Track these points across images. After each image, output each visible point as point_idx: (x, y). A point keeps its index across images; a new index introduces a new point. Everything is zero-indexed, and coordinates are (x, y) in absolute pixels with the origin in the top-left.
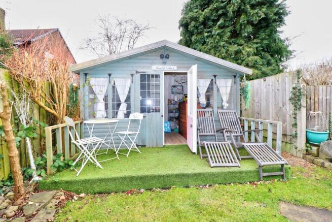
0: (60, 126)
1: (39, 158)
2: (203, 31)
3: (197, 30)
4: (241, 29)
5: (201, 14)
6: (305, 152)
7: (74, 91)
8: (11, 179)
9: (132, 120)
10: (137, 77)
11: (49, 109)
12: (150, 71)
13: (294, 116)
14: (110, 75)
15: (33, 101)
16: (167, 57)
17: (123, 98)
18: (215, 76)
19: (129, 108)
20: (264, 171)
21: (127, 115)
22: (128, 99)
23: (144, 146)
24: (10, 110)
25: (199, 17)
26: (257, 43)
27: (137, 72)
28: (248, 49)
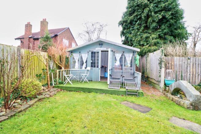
0: (61, 70)
1: (55, 79)
2: (130, 27)
3: (127, 27)
4: (150, 25)
5: (129, 19)
6: (164, 90)
7: (67, 58)
8: (47, 84)
9: (87, 70)
10: (90, 53)
11: (59, 65)
12: (94, 51)
13: (159, 71)
14: (80, 52)
15: (54, 61)
16: (102, 44)
17: (84, 61)
18: (124, 52)
19: (86, 65)
20: (128, 92)
21: (86, 68)
22: (86, 62)
23: (92, 81)
24: (48, 64)
25: (128, 21)
26: (160, 32)
27: (90, 51)
28: (153, 36)
